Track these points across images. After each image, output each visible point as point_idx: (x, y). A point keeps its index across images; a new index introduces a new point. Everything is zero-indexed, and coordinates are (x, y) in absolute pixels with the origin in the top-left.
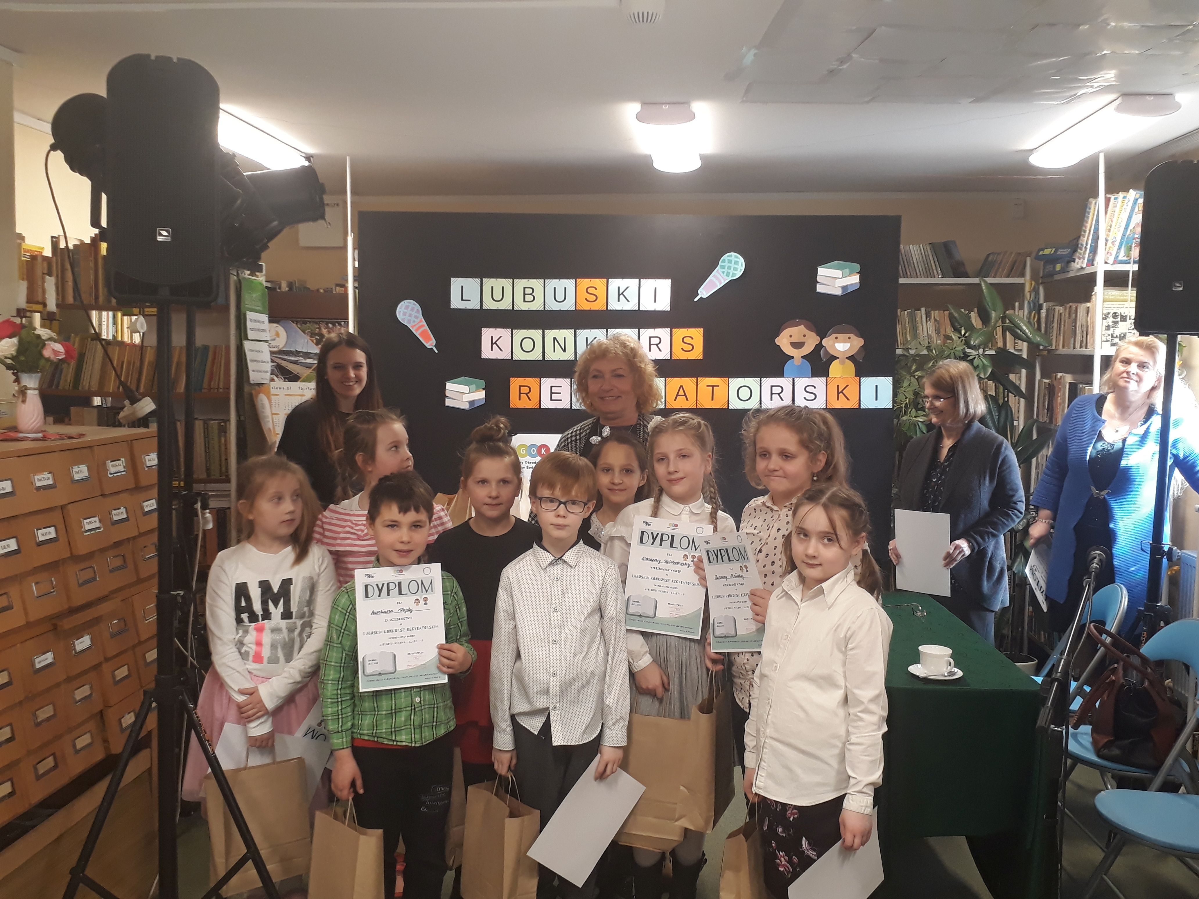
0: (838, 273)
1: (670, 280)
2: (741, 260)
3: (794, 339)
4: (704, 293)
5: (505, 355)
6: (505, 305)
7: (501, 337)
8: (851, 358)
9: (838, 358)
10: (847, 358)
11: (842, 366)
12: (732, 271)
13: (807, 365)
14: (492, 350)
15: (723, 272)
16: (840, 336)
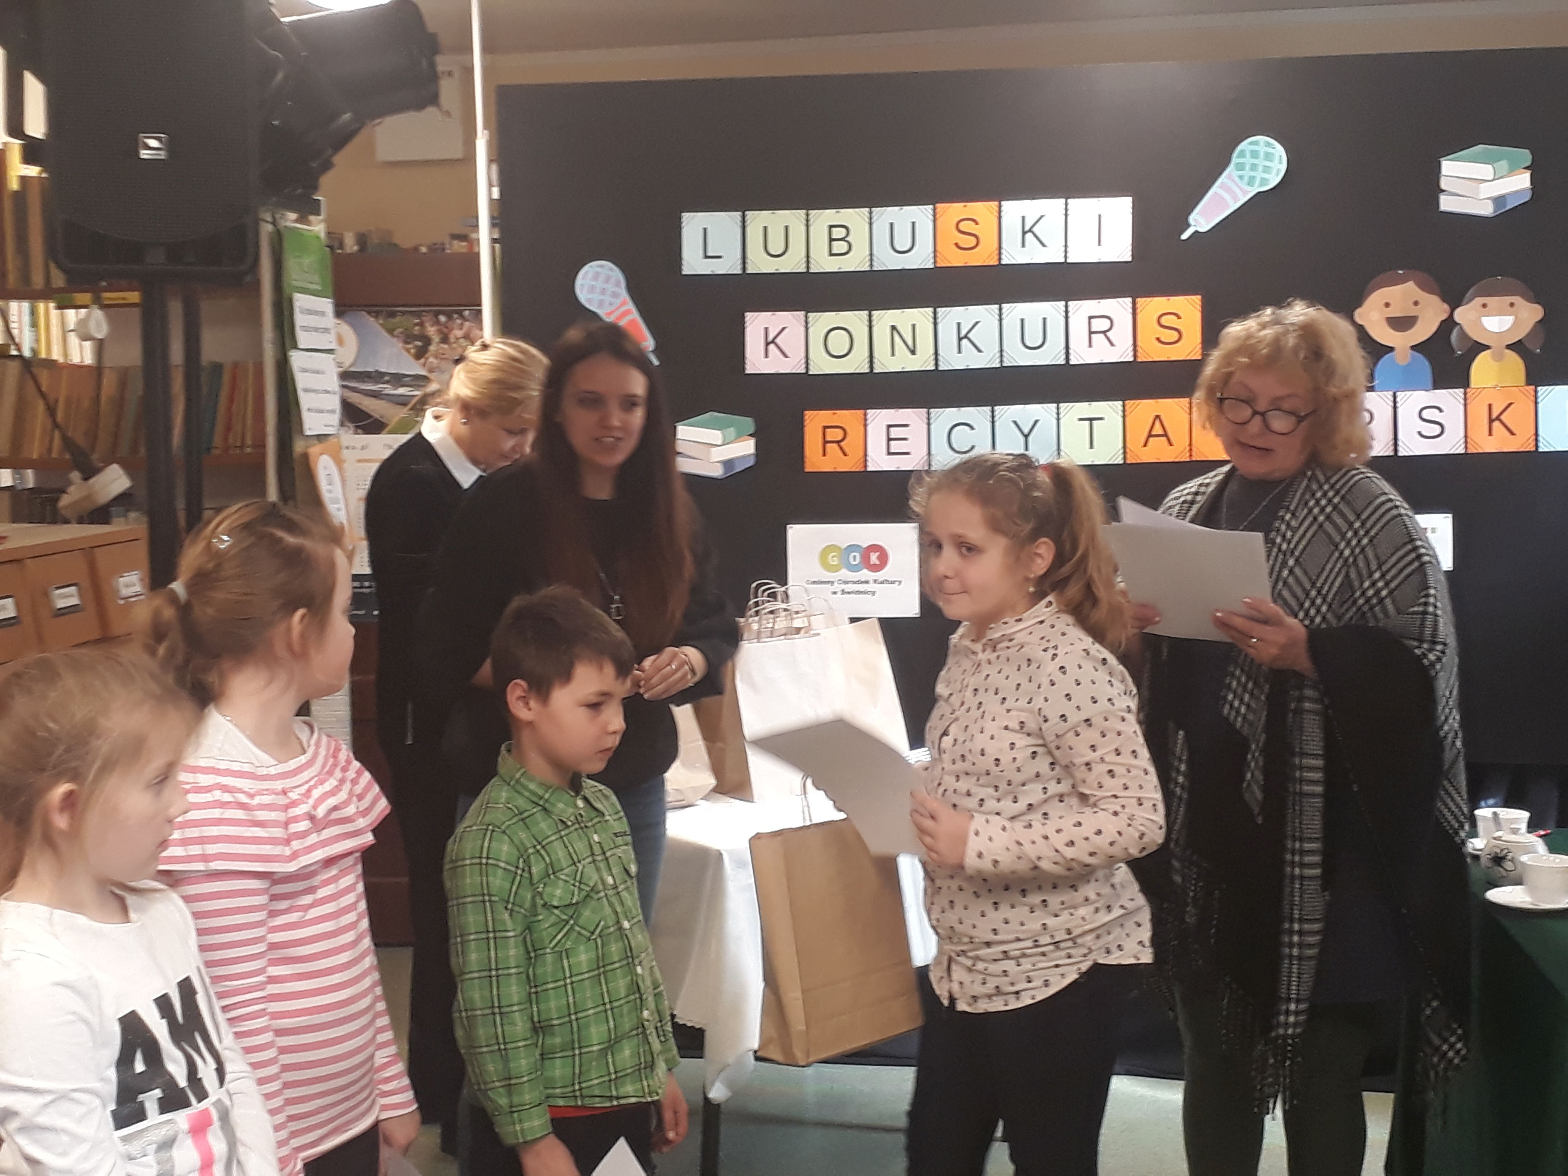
0: (1485, 170)
1: (1130, 199)
2: (1279, 151)
3: (1395, 312)
4: (1201, 220)
5: (792, 365)
6: (792, 264)
7: (783, 329)
8: (1516, 347)
9: (1488, 347)
10: (1509, 347)
11: (1496, 364)
12: (1259, 175)
13: (1424, 366)
14: (767, 356)
15: (1241, 177)
16: (1492, 301)
